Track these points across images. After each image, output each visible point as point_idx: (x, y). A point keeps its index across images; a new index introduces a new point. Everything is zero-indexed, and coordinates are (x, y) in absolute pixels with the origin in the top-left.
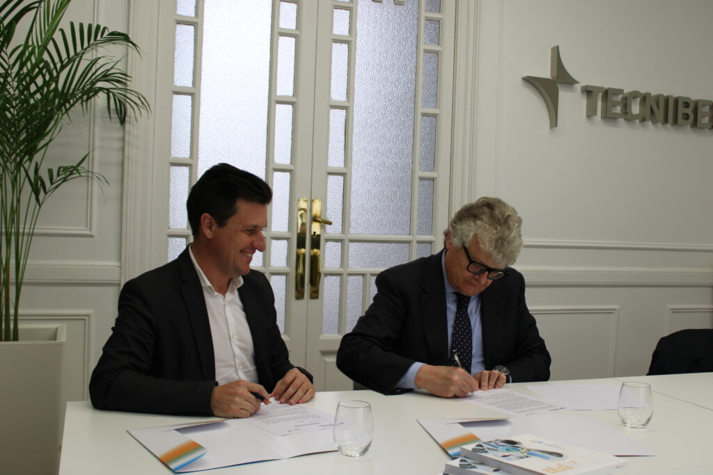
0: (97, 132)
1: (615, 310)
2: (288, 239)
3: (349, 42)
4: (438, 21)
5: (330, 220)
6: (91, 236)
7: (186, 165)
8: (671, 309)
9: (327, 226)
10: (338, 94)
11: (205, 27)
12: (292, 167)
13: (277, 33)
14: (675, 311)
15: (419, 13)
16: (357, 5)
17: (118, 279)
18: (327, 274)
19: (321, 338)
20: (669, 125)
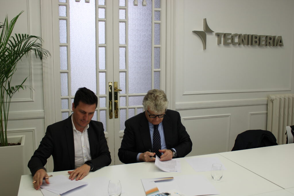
0: (32, 63)
1: (229, 115)
2: (105, 97)
3: (125, 22)
4: (160, 11)
5: (121, 89)
6: (33, 101)
7: (66, 73)
8: (251, 114)
9: (120, 91)
10: (122, 42)
11: (71, 20)
12: (106, 70)
13: (98, 20)
14: (252, 114)
15: (152, 9)
16: (128, 7)
17: (44, 116)
18: (120, 109)
19: (119, 132)
20: (249, 46)
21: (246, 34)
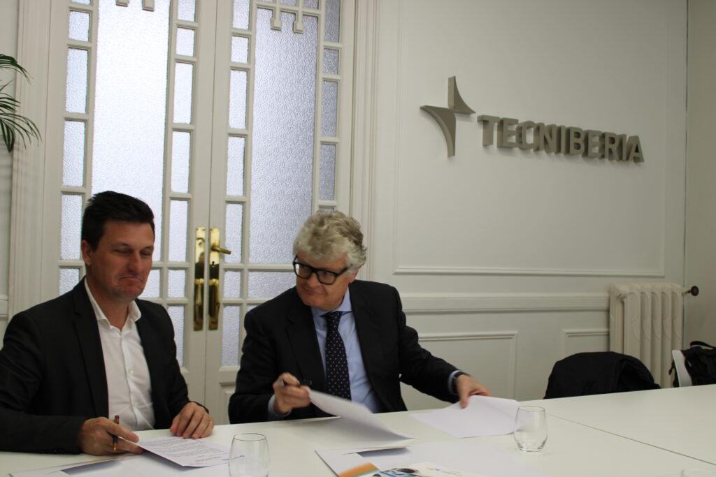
1: (513, 335)
2: (185, 269)
3: (247, 70)
4: (337, 50)
5: (229, 249)
7: (78, 194)
8: (567, 333)
9: (226, 255)
10: (236, 122)
11: (99, 52)
12: (189, 196)
13: (173, 59)
14: (571, 335)
15: (318, 41)
16: (256, 32)
17: (5, 312)
18: (226, 305)
19: (221, 370)
20: (562, 155)
21: (555, 125)
